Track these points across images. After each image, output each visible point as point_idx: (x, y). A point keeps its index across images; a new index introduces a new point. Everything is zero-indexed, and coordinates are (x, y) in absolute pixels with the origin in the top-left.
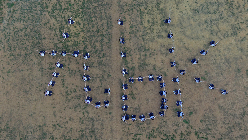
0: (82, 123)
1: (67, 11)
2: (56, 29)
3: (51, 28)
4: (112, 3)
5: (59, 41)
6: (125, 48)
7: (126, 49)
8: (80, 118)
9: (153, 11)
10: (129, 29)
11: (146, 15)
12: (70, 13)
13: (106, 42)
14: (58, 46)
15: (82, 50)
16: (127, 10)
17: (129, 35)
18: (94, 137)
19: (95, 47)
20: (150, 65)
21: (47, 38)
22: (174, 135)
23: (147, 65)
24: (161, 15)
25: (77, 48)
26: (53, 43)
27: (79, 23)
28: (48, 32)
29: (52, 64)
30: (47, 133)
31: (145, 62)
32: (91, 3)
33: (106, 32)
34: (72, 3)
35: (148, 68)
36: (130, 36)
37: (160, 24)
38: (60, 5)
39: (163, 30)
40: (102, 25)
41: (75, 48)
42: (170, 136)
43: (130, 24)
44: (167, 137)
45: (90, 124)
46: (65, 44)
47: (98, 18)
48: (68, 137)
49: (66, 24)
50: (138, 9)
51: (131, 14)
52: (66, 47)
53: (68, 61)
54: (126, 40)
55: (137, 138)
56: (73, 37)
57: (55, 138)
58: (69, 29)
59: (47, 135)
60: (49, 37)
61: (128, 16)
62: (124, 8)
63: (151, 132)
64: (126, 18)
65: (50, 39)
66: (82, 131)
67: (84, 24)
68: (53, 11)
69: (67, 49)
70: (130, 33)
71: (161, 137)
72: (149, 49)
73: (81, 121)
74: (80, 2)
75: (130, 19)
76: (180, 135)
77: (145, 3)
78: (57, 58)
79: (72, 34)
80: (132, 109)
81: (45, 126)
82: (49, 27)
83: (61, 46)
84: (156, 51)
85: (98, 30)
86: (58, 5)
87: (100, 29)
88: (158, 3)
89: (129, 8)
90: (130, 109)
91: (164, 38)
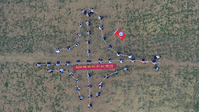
0: (71, 33)
1: (167, 20)
2: (151, 11)
3: (152, 6)
4: (172, 60)
5: (141, 13)
6: (132, 69)
7: (131, 71)
8: (75, 31)
9: (162, 95)
10: (148, 74)
11: (160, 89)
12: (164, 23)
13: (138, 54)
14: (136, 13)
15: (132, 33)
16: (164, 73)
17: (143, 74)
18: (59, 42)
19: (134, 44)
20: (116, 90)
21: (143, 3)
22: (59, 105)
23: (116, 87)
24: (159, 101)
25: (133, 29)
26: (139, 8)
27: (155, 31)
28: (149, 3)
29: (120, 7)
30: (64, 4)
31: (119, 86)
32: (173, 42)
33: (146, 54)
34: (174, 25)
35: (113, 88)
36: (141, 75)
37: (150, 100)
38: (173, 14)
39: (146, 102)
40: (153, 51)
41: (134, 28)
42: (59, 102)
43: (152, 75)
44: (58, 100)
45: (70, 39)
46: (137, 18)
47: (159, 47)
48: (61, 20)
49: (155, 19)
50: (165, 83)
51: (161, 76)
52: (135, 19)
53: (123, 21)
54: (138, 71)
55: (58, 76)
56: (144, 26)
57: (60, 10)
58: (150, 22)
59: (63, 4)
60: (144, 4)
61: (160, 73)
62: (167, 70)
63: (63, 88)
64: (157, 71)
65: (142, 6)
66: (65, 33)
67: (154, 35)
68: (168, 8)
69: (133, 20)
70: (145, 74)
71: (58, 96)
72: (129, 89)
73: (72, 32)
74: (174, 32)
75: (156, 75)
76: (59, 111)
77: (170, 89)
78: (126, 11)
79: (146, 24)
80: (80, 73)
81: (69, 2)
82: (153, 5)
83: (136, 15)
84: (127, 95)
85: (148, 48)
86: (173, 13)
87: (149, 49)
88: (169, 100)
89: (166, 74)
90: (80, 72)
91: (139, 103)
